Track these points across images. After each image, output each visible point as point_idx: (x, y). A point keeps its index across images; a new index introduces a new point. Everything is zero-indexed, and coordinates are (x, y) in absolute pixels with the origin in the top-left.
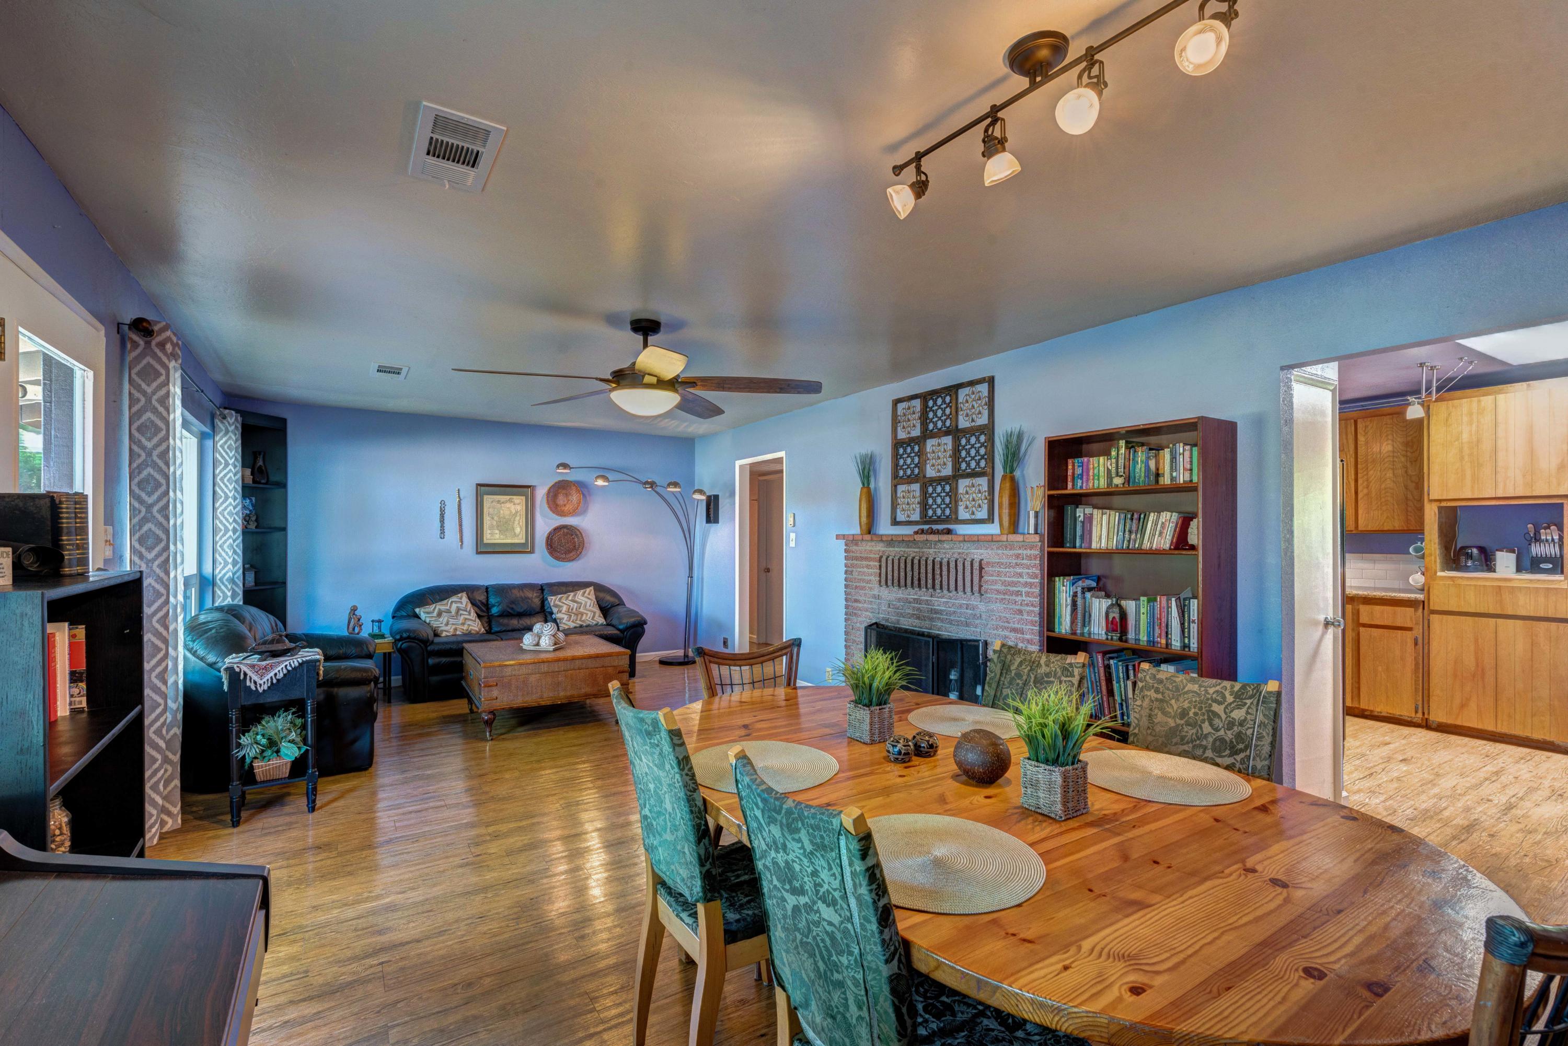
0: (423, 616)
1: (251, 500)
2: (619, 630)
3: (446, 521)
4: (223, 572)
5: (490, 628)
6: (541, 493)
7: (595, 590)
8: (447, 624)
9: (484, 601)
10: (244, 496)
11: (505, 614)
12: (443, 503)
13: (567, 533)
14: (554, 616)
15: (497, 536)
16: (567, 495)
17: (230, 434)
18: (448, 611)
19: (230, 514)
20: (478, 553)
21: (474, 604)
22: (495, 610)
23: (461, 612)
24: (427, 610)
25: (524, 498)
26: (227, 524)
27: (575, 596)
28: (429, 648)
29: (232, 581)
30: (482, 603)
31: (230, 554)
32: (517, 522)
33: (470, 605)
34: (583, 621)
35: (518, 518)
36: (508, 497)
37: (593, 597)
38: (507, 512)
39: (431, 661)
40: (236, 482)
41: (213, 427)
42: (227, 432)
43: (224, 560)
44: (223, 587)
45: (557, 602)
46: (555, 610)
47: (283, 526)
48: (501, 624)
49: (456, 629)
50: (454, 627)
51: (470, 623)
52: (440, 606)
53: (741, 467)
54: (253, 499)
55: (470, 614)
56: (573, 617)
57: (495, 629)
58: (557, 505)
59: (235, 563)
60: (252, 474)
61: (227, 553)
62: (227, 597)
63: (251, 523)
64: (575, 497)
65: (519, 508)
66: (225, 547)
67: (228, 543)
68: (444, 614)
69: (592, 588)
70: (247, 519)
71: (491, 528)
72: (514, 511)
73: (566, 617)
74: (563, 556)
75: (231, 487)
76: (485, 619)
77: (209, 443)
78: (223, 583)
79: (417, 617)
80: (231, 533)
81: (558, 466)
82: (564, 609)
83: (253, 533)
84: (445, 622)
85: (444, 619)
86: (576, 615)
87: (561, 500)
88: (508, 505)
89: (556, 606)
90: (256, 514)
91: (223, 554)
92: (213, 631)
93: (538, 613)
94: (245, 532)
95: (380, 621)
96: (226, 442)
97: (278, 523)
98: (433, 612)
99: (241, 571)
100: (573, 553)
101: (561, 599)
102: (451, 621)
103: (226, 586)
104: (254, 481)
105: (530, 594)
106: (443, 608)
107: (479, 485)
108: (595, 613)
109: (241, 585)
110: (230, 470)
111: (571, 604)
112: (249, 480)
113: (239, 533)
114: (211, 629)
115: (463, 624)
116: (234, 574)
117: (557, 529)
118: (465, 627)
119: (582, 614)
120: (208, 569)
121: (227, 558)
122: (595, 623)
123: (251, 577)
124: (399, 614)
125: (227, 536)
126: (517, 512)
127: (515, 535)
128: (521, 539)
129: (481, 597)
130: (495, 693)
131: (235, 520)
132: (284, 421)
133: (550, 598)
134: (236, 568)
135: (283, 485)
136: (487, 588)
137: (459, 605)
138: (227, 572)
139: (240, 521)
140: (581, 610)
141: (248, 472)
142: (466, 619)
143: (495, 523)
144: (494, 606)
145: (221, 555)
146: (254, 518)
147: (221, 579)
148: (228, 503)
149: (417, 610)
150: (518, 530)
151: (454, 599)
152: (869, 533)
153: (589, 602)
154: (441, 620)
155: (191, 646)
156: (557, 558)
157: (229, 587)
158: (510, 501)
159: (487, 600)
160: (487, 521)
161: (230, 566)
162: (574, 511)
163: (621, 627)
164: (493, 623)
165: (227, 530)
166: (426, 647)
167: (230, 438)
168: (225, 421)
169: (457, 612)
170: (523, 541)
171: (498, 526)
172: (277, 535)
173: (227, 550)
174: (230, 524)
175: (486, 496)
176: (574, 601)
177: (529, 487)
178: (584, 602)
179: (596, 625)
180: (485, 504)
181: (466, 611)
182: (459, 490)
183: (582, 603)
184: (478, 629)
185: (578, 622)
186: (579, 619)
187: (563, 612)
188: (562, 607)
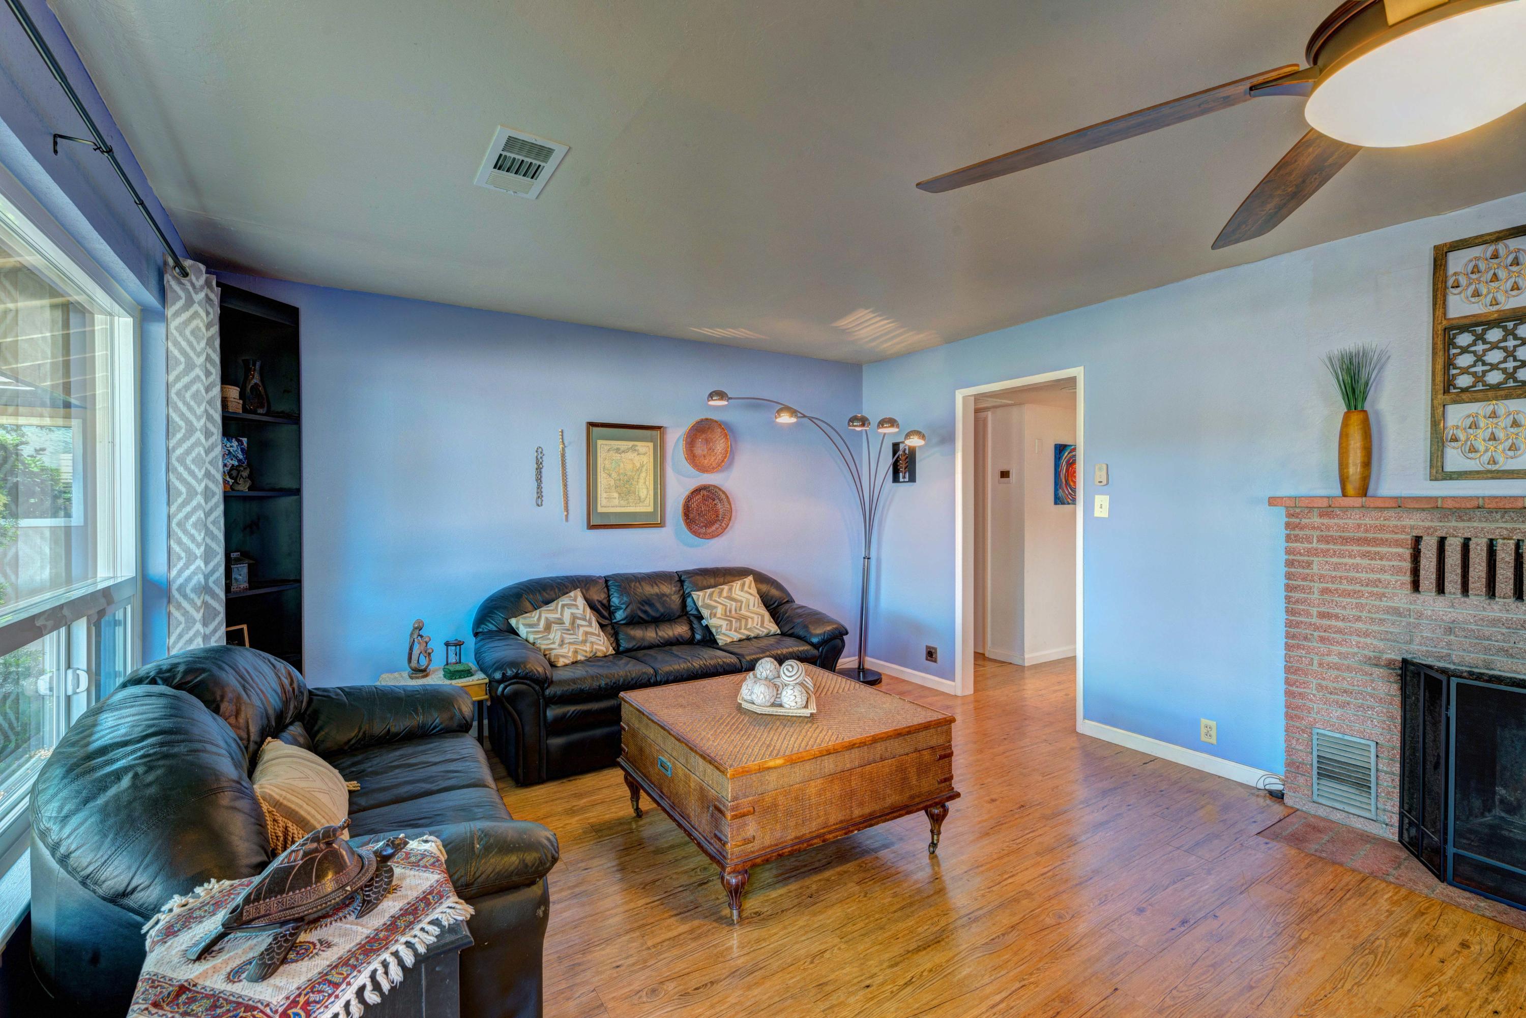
0: (523, 631)
1: (240, 443)
2: (812, 644)
3: (544, 480)
4: (187, 573)
5: (618, 645)
6: (675, 438)
7: (755, 580)
8: (562, 643)
9: (605, 602)
10: (227, 433)
11: (633, 621)
12: (539, 451)
13: (708, 496)
14: (704, 622)
15: (616, 502)
16: (707, 441)
17: (196, 307)
18: (560, 622)
19: (198, 461)
20: (591, 527)
21: (592, 606)
22: (619, 615)
23: (579, 622)
24: (528, 621)
25: (651, 445)
26: (193, 482)
27: (730, 590)
28: (547, 692)
29: (205, 589)
30: (603, 605)
31: (199, 538)
32: (641, 481)
33: (588, 610)
34: (749, 630)
35: (643, 475)
36: (631, 444)
37: (754, 591)
38: (629, 467)
39: (551, 713)
40: (210, 402)
41: (162, 293)
42: (190, 302)
43: (188, 551)
44: (185, 604)
45: (708, 601)
46: (705, 613)
47: (293, 485)
48: (633, 638)
49: (576, 652)
50: (572, 648)
51: (593, 639)
52: (546, 614)
53: (965, 398)
54: (245, 440)
55: (590, 625)
56: (735, 624)
57: (624, 645)
58: (694, 456)
59: (208, 556)
60: (242, 396)
61: (193, 538)
62: (194, 622)
63: (241, 481)
64: (720, 446)
65: (644, 459)
66: (189, 526)
67: (193, 519)
68: (555, 627)
69: (751, 578)
70: (232, 473)
71: (608, 489)
72: (638, 465)
73: (724, 624)
74: (703, 530)
75: (200, 411)
76: (609, 628)
77: (157, 330)
78: (185, 596)
79: (514, 632)
80: (200, 499)
81: (711, 396)
82: (720, 611)
83: (245, 499)
84: (558, 641)
85: (556, 635)
86: (739, 620)
87: (700, 449)
88: (630, 455)
89: (708, 607)
90: (249, 465)
91: (185, 539)
92: (126, 782)
93: (679, 617)
94: (228, 499)
95: (459, 644)
96: (187, 323)
97: (287, 482)
98: (537, 625)
99: (222, 569)
100: (717, 525)
101: (711, 595)
102: (568, 638)
103: (192, 602)
104: (245, 410)
105: (667, 589)
106: (552, 616)
107: (592, 425)
108: (763, 617)
109: (222, 595)
110: (198, 377)
111: (728, 603)
112: (236, 406)
113: (218, 497)
114: (117, 776)
115: (584, 642)
116: (207, 577)
117: (697, 491)
118: (587, 648)
119: (746, 618)
120: (158, 567)
121: (192, 546)
122: (766, 631)
123: (241, 573)
124: (484, 628)
125: (194, 503)
126: (642, 466)
127: (640, 500)
128: (647, 507)
129: (598, 595)
130: (751, 828)
131: (208, 475)
132: (293, 313)
133: (695, 595)
134: (211, 566)
135: (295, 418)
136: (607, 580)
137: (574, 611)
138: (194, 573)
139: (219, 477)
140: (743, 612)
141: (234, 392)
142: (586, 633)
143: (612, 483)
144: (618, 609)
145: (180, 542)
146: (245, 474)
147: (181, 589)
148: (192, 440)
149: (513, 622)
150: (643, 493)
151: (564, 600)
152: (1365, 495)
153: (751, 599)
154: (551, 636)
155: (54, 837)
156: (696, 533)
157: (199, 603)
158: (633, 449)
159: (609, 601)
160: (603, 480)
161: (200, 563)
162: (719, 465)
163: (815, 640)
164: (621, 636)
165: (192, 492)
166: (543, 690)
167: (196, 315)
168: (185, 281)
169: (573, 623)
170: (650, 509)
171: (616, 487)
172: (285, 502)
173: (193, 531)
174: (199, 482)
175: (600, 442)
176: (730, 598)
177: (659, 428)
178: (744, 600)
179: (767, 636)
180: (599, 454)
181: (584, 619)
182: (562, 432)
183: (741, 602)
184: (604, 649)
185: (742, 631)
186: (743, 627)
187: (719, 615)
188: (715, 607)
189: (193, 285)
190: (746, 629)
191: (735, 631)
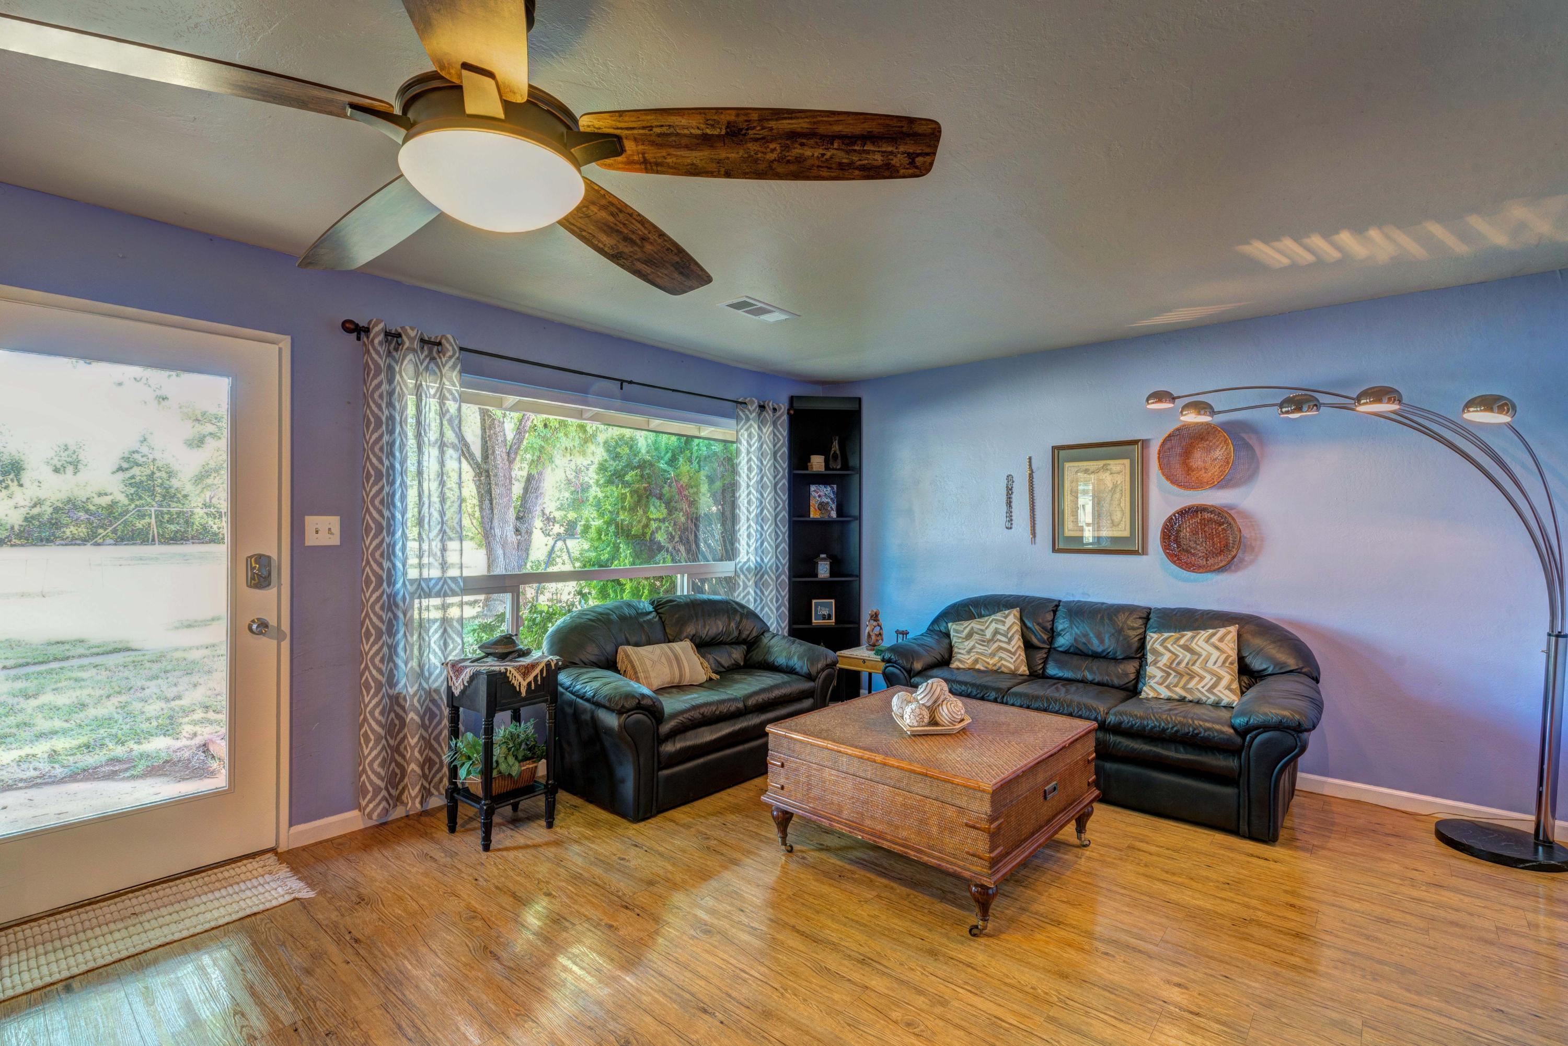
0: (954, 634)
1: (832, 488)
2: (1233, 726)
3: (1013, 504)
5: (1044, 669)
7: (1242, 631)
8: (970, 651)
9: (1046, 625)
11: (1076, 653)
12: (1010, 478)
13: (1206, 519)
18: (982, 632)
20: (1055, 550)
21: (1025, 628)
22: (1059, 643)
23: (999, 637)
25: (1127, 462)
27: (1193, 637)
30: (1044, 628)
32: (1115, 502)
33: (1017, 628)
34: (1189, 691)
35: (1117, 496)
36: (1102, 463)
37: (1233, 644)
38: (1101, 488)
45: (1157, 646)
47: (858, 514)
50: (979, 657)
51: (1006, 655)
52: (977, 624)
54: (835, 486)
55: (1009, 642)
56: (1172, 679)
57: (1052, 672)
58: (1187, 471)
60: (826, 460)
63: (831, 511)
64: (1222, 455)
65: (1119, 479)
68: (975, 635)
69: (1235, 626)
72: (1112, 485)
73: (1161, 676)
74: (1196, 563)
76: (1037, 654)
81: (1149, 399)
82: (1165, 659)
83: (835, 522)
84: (968, 648)
85: (972, 643)
86: (1180, 675)
87: (1197, 461)
88: (1101, 476)
89: (1155, 652)
93: (1128, 658)
95: (905, 633)
96: (746, 431)
97: (854, 512)
98: (966, 631)
101: (1169, 640)
102: (979, 648)
104: (825, 469)
106: (981, 626)
107: (1054, 448)
108: (1220, 679)
110: (751, 459)
111: (1181, 653)
112: (821, 467)
115: (993, 655)
117: (1184, 513)
118: (992, 661)
119: (1194, 677)
122: (1216, 699)
126: (1116, 486)
127: (1114, 524)
128: (1124, 531)
129: (1042, 618)
132: (858, 401)
133: (1152, 637)
135: (859, 471)
136: (1058, 605)
137: (1001, 626)
140: (1196, 668)
141: (820, 459)
142: (1000, 648)
144: (1061, 634)
146: (834, 506)
149: (950, 625)
150: (1117, 516)
151: (998, 616)
153: (1215, 654)
154: (967, 641)
156: (1180, 565)
158: (1105, 469)
159: (1052, 624)
160: (1070, 503)
162: (1225, 479)
163: (1236, 722)
164: (1049, 661)
169: (994, 636)
170: (1127, 534)
172: (853, 525)
175: (1067, 465)
176: (1187, 648)
177: (1135, 442)
178: (1204, 654)
179: (1216, 705)
180: (1066, 477)
181: (1006, 636)
182: (1030, 458)
183: (1200, 655)
184: (1013, 667)
185: (1177, 689)
186: (1181, 684)
187: (1160, 664)
188: (1162, 655)
189: (749, 410)
190: (1184, 688)
191: (1168, 687)
